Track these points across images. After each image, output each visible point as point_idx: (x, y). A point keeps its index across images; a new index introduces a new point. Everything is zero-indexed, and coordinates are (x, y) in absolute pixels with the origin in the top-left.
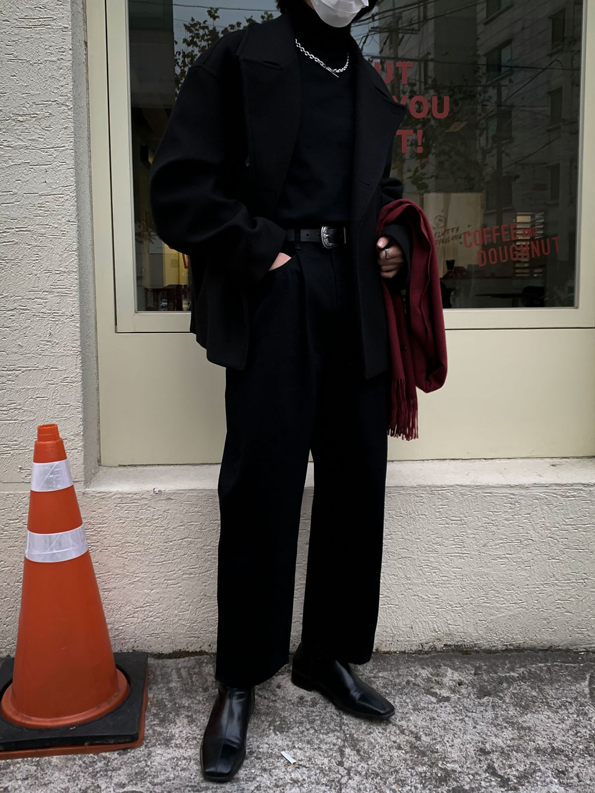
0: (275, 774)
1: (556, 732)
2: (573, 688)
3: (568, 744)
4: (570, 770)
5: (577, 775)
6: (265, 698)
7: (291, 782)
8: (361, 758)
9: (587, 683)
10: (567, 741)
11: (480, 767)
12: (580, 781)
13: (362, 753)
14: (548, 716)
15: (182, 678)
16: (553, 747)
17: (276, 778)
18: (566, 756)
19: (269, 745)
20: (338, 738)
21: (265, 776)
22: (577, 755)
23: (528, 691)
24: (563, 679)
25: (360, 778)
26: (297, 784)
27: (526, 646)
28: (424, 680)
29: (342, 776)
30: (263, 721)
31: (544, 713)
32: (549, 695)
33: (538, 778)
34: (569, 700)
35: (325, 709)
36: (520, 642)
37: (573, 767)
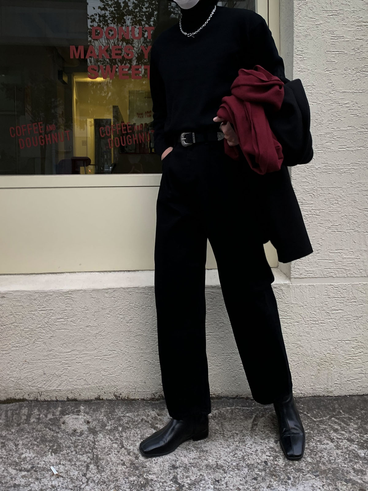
0: (43, 481)
1: (222, 453)
2: (242, 424)
3: (227, 462)
4: (223, 479)
5: (226, 483)
6: (53, 431)
7: (51, 487)
8: (98, 471)
9: (252, 420)
10: (227, 460)
11: (169, 477)
12: (227, 487)
13: (100, 468)
14: (221, 443)
15: (7, 417)
16: (217, 464)
17: (43, 484)
18: (224, 470)
19: (45, 462)
20: (89, 457)
21: (36, 483)
22: (230, 469)
23: (214, 426)
24: (238, 418)
25: (94, 485)
26: (54, 488)
27: (222, 395)
28: (152, 419)
29: (83, 483)
30: (46, 446)
31: (219, 441)
32: (226, 429)
33: (201, 485)
34: (237, 432)
35: (86, 438)
36: (220, 392)
37: (226, 477)
